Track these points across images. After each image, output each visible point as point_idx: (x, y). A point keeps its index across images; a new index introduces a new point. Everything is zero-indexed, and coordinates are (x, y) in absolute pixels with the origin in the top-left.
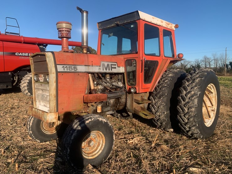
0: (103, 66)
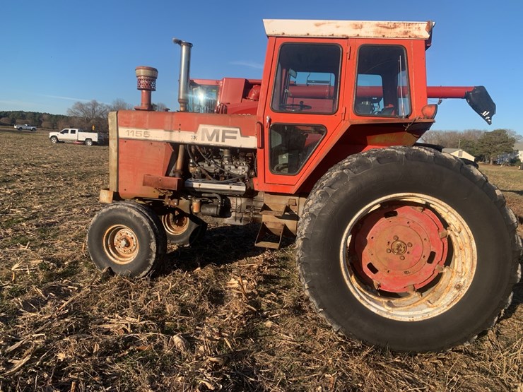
0: (203, 133)
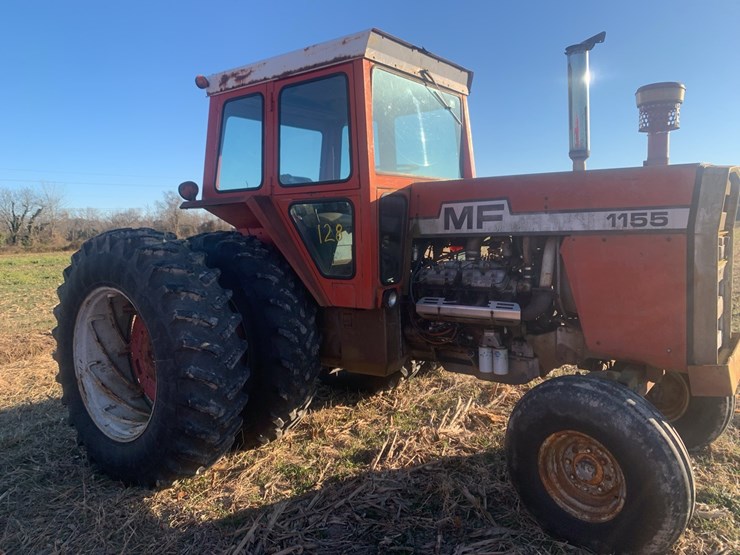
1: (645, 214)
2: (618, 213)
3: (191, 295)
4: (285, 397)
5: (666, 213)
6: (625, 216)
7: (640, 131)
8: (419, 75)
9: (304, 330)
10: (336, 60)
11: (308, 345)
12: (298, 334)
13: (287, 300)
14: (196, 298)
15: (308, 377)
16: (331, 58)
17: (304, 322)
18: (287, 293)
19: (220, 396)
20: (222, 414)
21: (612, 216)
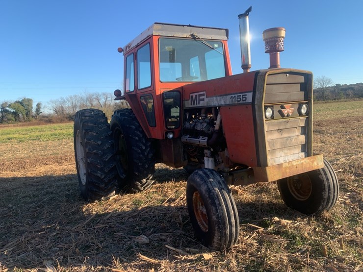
1: (240, 96)
2: (233, 96)
3: (93, 133)
4: (137, 173)
5: (246, 95)
6: (235, 97)
7: (266, 52)
8: (190, 37)
9: (144, 148)
10: (148, 37)
11: (146, 154)
12: (141, 149)
13: (138, 136)
14: (95, 134)
15: (147, 166)
16: (146, 37)
17: (144, 144)
18: (138, 133)
19: (101, 170)
20: (103, 177)
21: (232, 97)
